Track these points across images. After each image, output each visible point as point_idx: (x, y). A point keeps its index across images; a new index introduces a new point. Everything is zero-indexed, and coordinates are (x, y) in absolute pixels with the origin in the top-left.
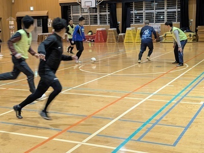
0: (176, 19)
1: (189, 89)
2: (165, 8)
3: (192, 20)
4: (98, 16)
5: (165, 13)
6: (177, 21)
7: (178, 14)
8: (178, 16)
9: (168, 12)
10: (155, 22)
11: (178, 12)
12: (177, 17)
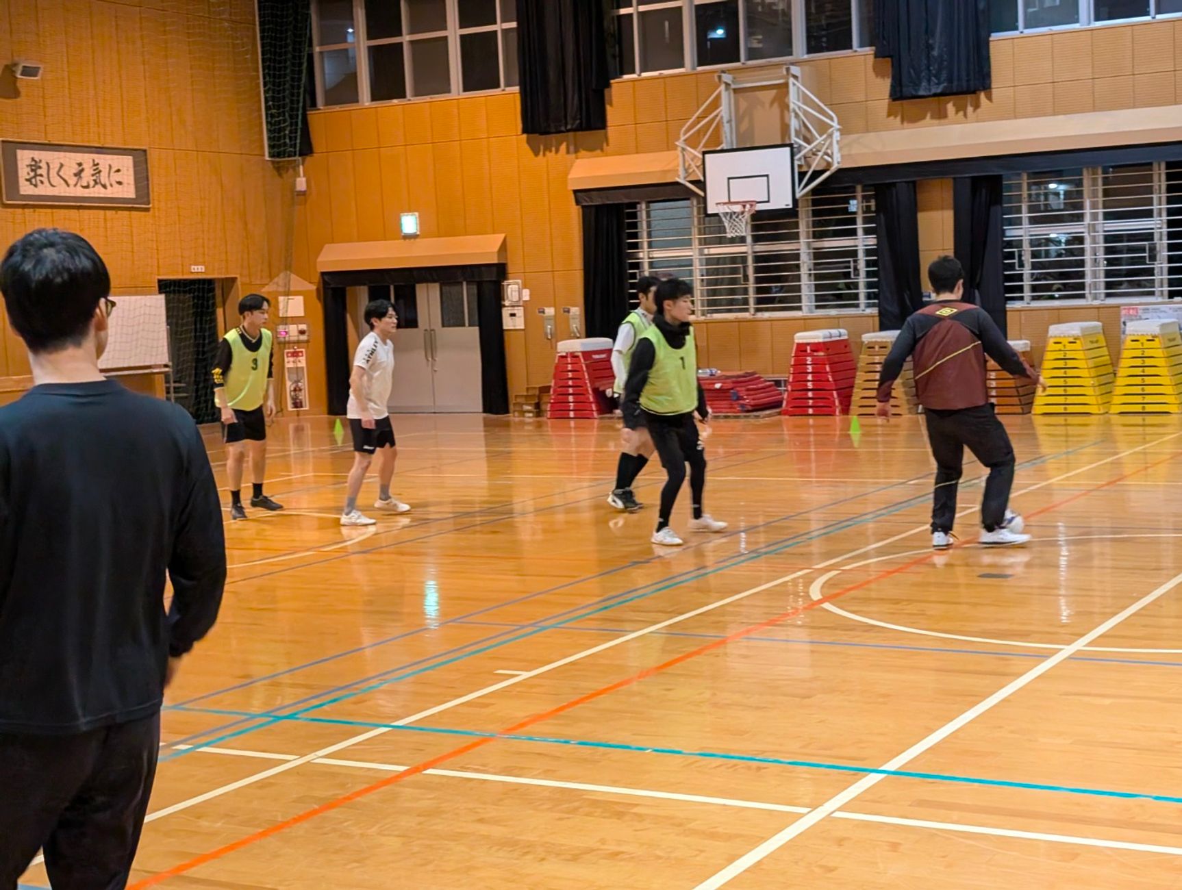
4: (806, 262)
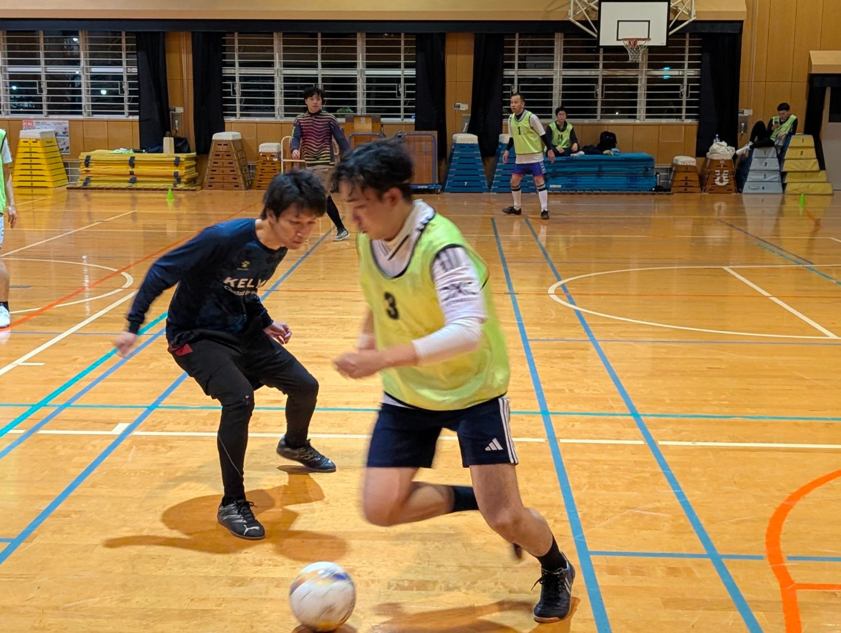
0: (126, 104)
1: (95, 374)
2: (82, 59)
3: (179, 110)
5: (83, 81)
6: (126, 110)
7: (130, 85)
8: (131, 93)
9: (93, 77)
10: (45, 110)
11: (129, 78)
12: (126, 96)
